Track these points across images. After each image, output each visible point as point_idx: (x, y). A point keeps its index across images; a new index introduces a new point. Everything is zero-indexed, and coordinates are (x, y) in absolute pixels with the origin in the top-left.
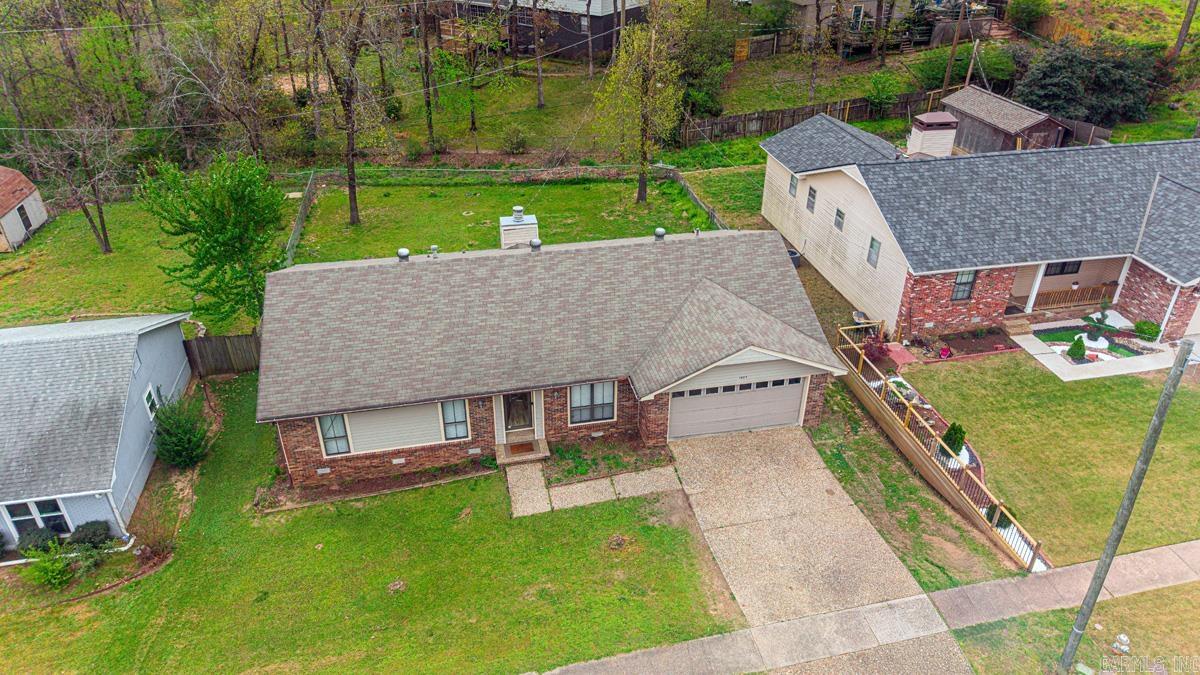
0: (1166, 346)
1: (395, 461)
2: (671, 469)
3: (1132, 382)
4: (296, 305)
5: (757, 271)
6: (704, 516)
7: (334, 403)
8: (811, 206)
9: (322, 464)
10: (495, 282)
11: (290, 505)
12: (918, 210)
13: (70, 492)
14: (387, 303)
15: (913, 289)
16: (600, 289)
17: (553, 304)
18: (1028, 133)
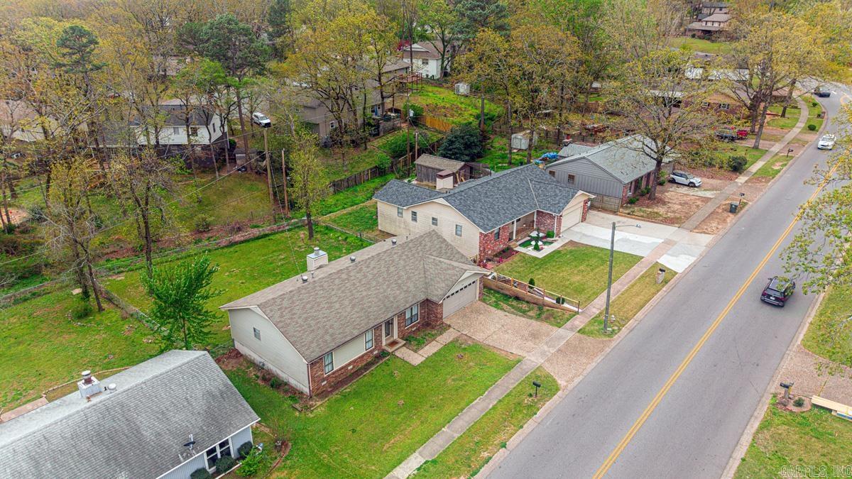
0: (557, 238)
1: (349, 368)
2: (451, 329)
3: (557, 252)
4: (282, 313)
5: (437, 246)
6: (479, 337)
7: (332, 345)
8: (414, 219)
9: (324, 380)
10: (352, 278)
11: (319, 403)
12: (472, 210)
13: (243, 427)
14: (318, 300)
15: (483, 239)
16: (392, 269)
17: (380, 280)
18: (459, 171)
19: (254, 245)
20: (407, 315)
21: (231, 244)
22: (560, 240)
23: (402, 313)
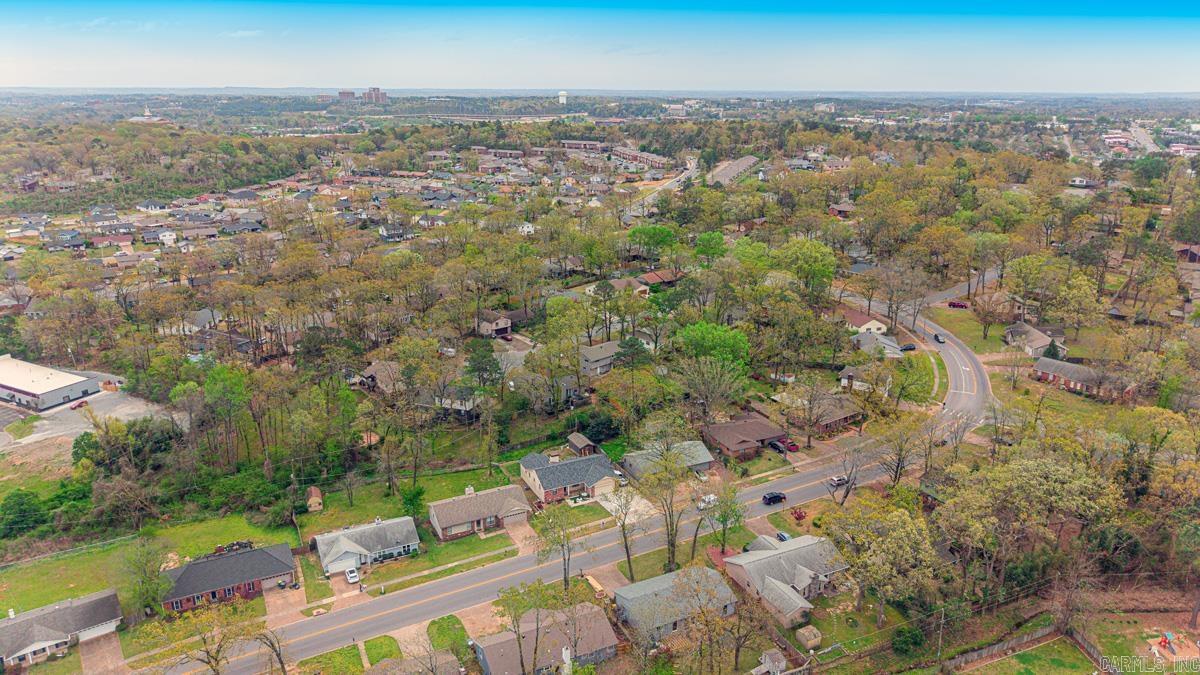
1: (459, 534)
2: (504, 530)
3: (583, 506)
4: (439, 510)
5: (517, 494)
6: (512, 534)
7: (453, 525)
9: (448, 535)
11: (442, 544)
14: (454, 508)
15: (546, 493)
18: (584, 448)
19: (466, 474)
20: (489, 520)
21: (457, 472)
22: (591, 500)
23: (485, 519)
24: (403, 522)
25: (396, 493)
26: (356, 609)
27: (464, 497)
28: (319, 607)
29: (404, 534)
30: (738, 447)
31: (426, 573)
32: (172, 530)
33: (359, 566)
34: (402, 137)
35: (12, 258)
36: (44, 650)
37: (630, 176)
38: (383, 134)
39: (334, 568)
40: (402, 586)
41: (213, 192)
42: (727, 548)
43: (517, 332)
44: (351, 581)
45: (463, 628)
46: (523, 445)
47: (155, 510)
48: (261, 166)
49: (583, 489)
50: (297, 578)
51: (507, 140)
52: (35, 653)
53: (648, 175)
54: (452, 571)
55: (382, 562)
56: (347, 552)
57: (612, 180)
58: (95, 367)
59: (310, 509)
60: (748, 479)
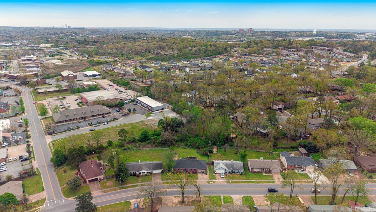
1: (256, 171)
2: (272, 174)
3: (301, 173)
4: (251, 162)
6: (274, 176)
8: (283, 159)
9: (253, 171)
10: (262, 162)
11: (251, 173)
14: (256, 163)
15: (288, 166)
18: (304, 154)
19: (261, 153)
20: (267, 169)
21: (258, 152)
22: (304, 172)
23: (266, 169)
24: (239, 163)
25: (239, 154)
26: (222, 185)
27: (259, 160)
28: (212, 181)
29: (239, 167)
30: (369, 167)
31: (244, 180)
32: (178, 149)
33: (225, 173)
34: (257, 44)
35: (151, 72)
36: (145, 173)
37: (338, 60)
38: (251, 42)
39: (217, 171)
40: (236, 182)
41: (200, 58)
42: (358, 203)
43: (285, 110)
44: (222, 177)
45: (253, 201)
46: (282, 148)
47: (174, 143)
48: (214, 51)
49: (302, 168)
50: (207, 171)
51: (292, 46)
52: (143, 173)
53: (345, 60)
54: (253, 182)
55: (231, 173)
56: (222, 168)
57: (330, 61)
58: (166, 102)
59: (213, 152)
60: (371, 180)
